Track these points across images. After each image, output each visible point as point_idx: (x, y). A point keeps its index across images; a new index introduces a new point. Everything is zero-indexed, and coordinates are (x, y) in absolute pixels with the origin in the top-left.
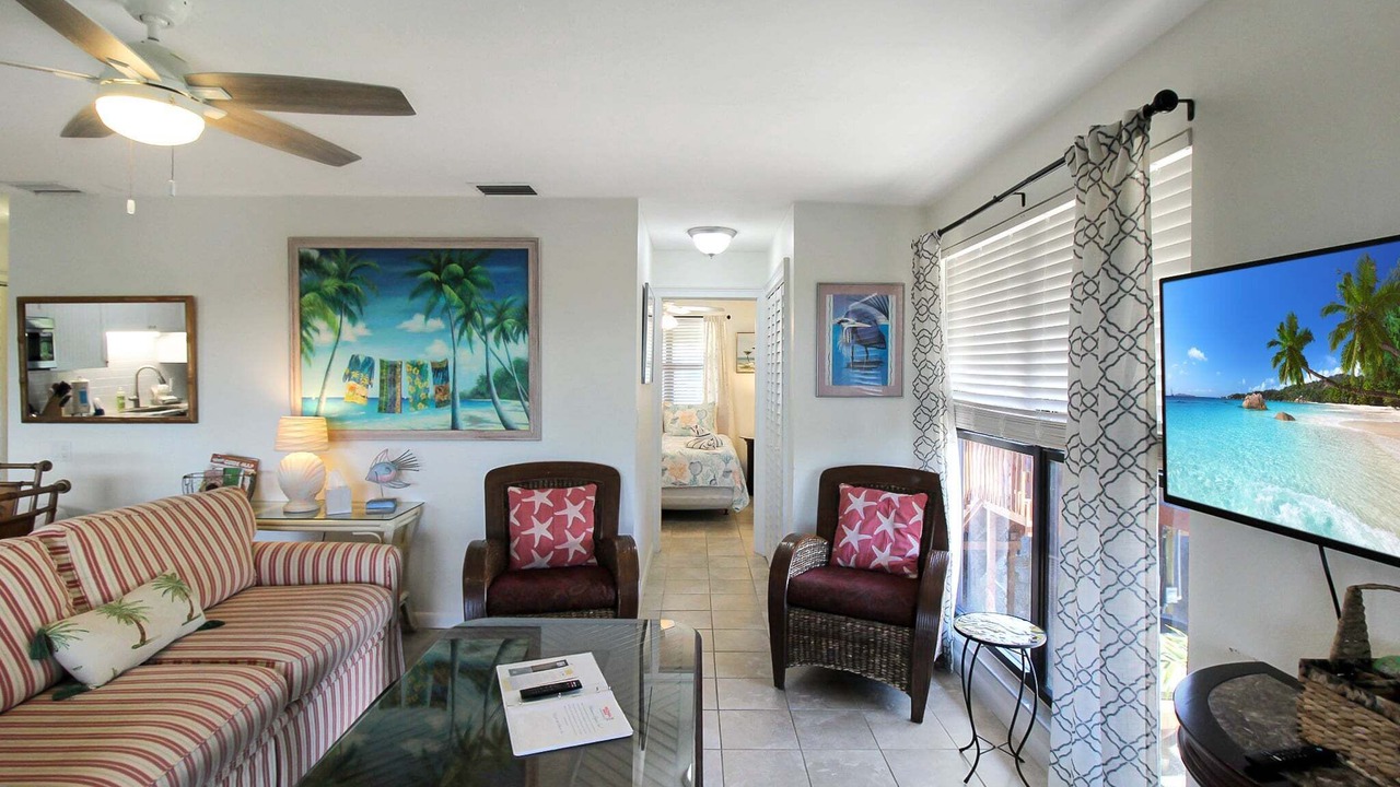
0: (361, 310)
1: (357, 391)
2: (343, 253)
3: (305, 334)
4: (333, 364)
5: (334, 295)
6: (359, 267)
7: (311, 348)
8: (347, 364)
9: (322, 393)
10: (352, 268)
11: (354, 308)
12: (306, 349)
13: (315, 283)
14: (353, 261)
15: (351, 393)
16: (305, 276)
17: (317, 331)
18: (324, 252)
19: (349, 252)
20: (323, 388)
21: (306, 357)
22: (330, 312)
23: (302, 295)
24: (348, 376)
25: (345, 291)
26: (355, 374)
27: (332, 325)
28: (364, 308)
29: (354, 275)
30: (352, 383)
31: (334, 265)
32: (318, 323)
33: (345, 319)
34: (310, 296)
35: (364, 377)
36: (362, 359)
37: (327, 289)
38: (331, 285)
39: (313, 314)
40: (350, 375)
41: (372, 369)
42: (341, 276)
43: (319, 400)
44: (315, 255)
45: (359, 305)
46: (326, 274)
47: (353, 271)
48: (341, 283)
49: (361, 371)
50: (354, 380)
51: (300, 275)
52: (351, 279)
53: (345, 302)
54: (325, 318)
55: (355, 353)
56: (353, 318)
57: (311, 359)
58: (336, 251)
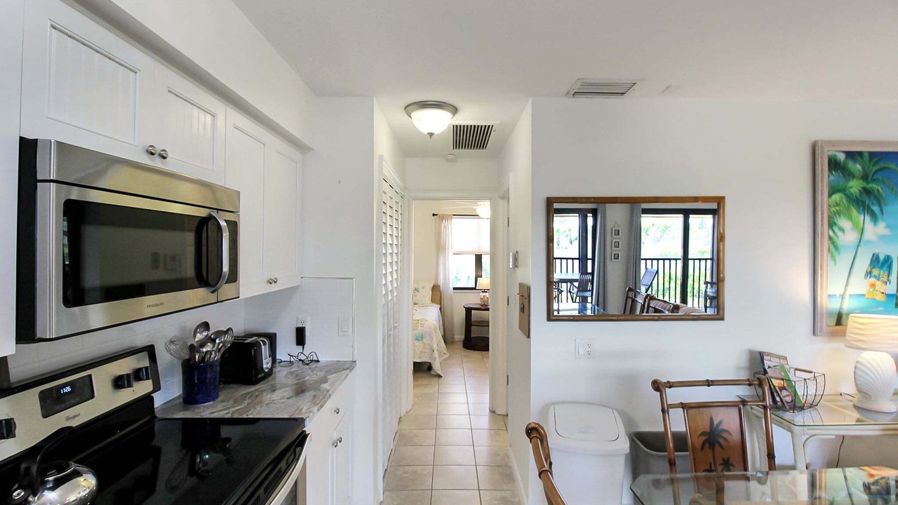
0: (882, 210)
1: (877, 288)
2: (866, 157)
3: (831, 233)
4: (856, 261)
5: (858, 195)
6: (881, 169)
7: (836, 247)
8: (869, 262)
9: (845, 289)
10: (875, 169)
11: (876, 208)
12: (832, 247)
13: (841, 183)
14: (875, 164)
15: (871, 290)
16: (832, 178)
17: (842, 230)
18: (850, 155)
19: (872, 155)
20: (847, 285)
21: (832, 255)
22: (854, 212)
23: (830, 196)
24: (869, 274)
25: (867, 191)
26: (875, 272)
27: (855, 225)
28: (886, 209)
29: (875, 177)
30: (873, 280)
31: (859, 167)
32: (843, 222)
33: (868, 218)
34: (837, 197)
35: (883, 273)
36: (882, 258)
37: (851, 190)
38: (855, 186)
39: (838, 213)
40: (871, 272)
41: (890, 267)
42: (865, 177)
43: (843, 297)
44: (841, 157)
45: (879, 204)
46: (850, 175)
47: (876, 172)
48: (864, 184)
49: (881, 268)
50: (875, 277)
51: (829, 176)
52: (874, 180)
53: (867, 202)
54: (850, 218)
55: (876, 251)
56: (874, 217)
57: (837, 258)
58: (860, 154)
